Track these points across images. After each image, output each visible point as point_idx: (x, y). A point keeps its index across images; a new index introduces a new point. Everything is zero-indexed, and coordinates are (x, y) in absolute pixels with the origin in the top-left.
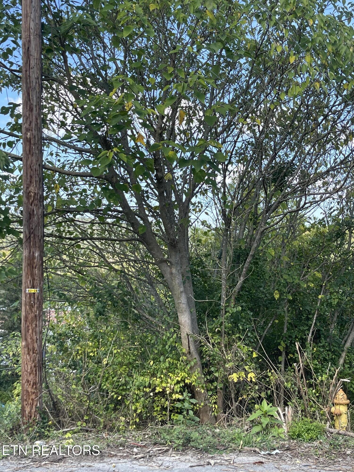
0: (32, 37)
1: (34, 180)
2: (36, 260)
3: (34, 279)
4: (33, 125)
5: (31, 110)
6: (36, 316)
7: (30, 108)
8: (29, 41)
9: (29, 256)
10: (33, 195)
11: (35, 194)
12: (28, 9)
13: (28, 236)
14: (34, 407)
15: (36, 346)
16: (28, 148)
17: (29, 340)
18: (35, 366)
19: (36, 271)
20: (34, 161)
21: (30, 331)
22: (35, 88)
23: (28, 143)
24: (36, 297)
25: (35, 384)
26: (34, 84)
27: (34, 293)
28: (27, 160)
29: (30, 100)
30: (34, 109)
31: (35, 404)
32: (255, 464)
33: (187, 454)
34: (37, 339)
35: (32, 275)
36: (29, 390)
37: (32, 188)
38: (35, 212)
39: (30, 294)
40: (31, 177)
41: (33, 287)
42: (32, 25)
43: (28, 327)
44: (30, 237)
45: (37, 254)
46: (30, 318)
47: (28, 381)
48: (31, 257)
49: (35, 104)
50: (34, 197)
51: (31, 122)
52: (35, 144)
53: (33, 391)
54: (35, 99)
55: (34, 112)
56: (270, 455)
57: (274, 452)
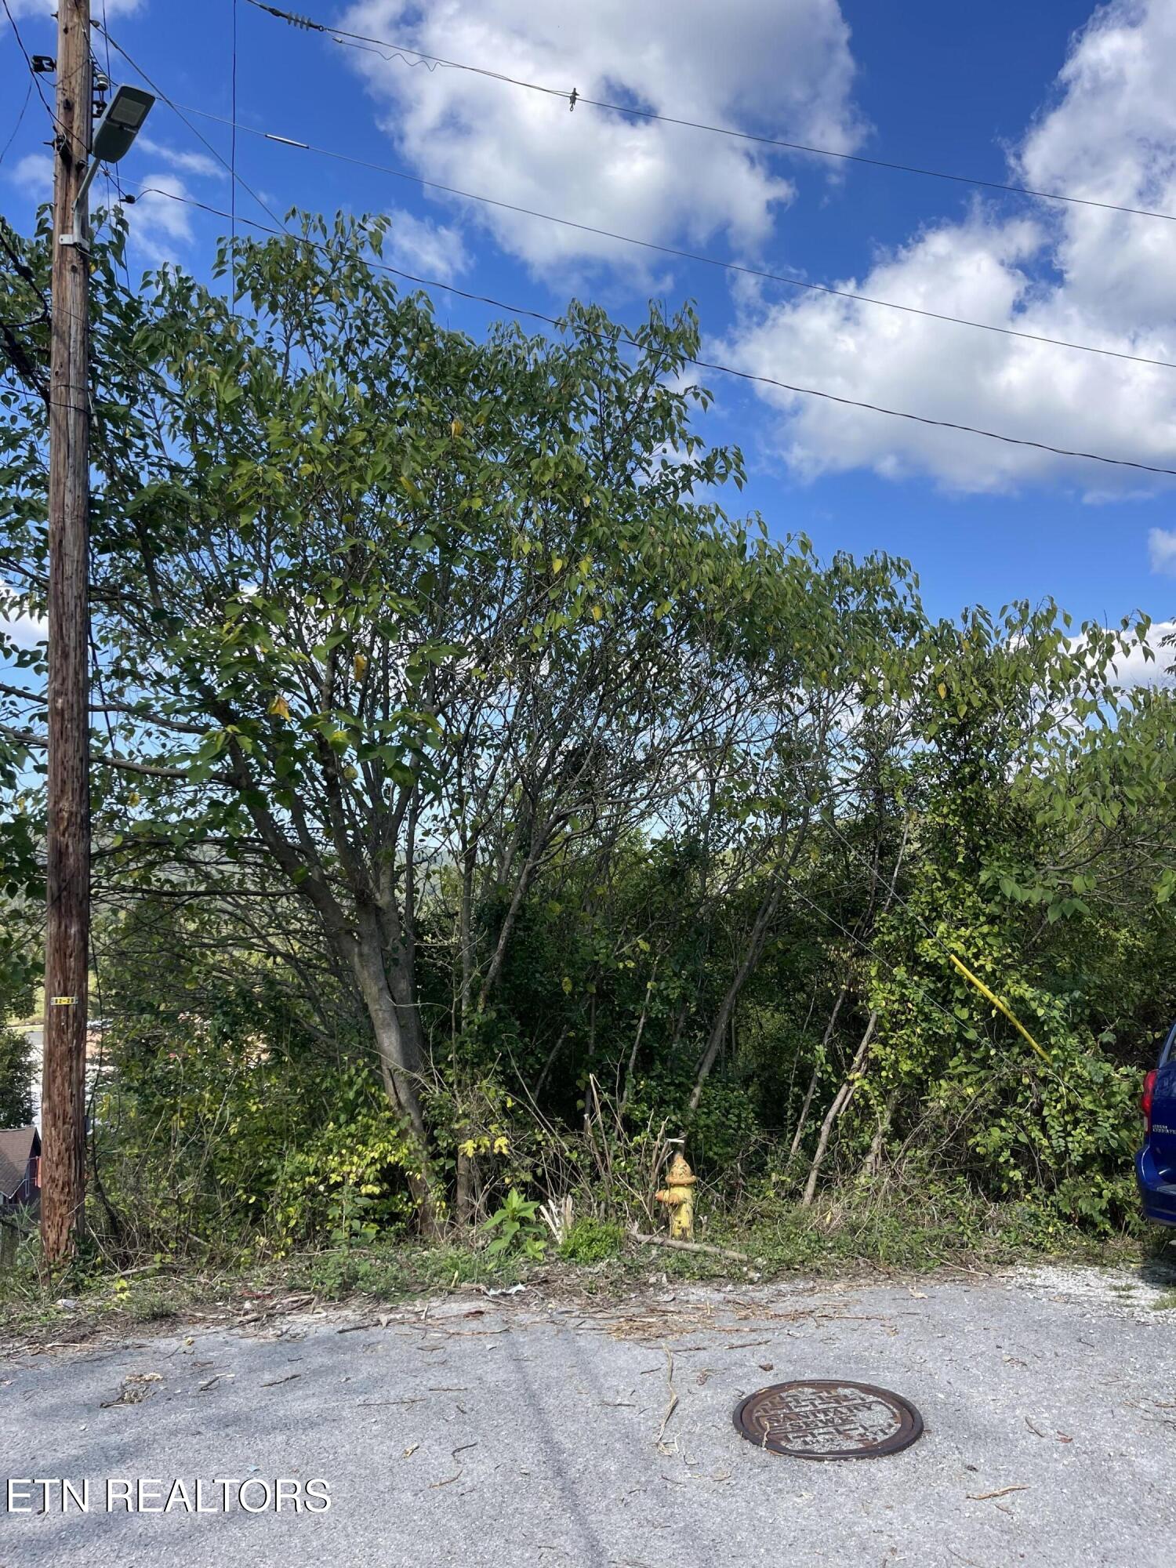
0: (68, 521)
1: (69, 787)
2: (71, 942)
3: (66, 979)
4: (70, 684)
5: (65, 656)
6: (70, 1050)
7: (63, 652)
8: (63, 529)
9: (58, 934)
10: (66, 815)
11: (71, 813)
12: (61, 470)
13: (56, 895)
14: (65, 1231)
15: (69, 1108)
16: (57, 727)
17: (56, 1098)
18: (67, 1150)
19: (72, 962)
20: (70, 752)
21: (59, 1080)
22: (73, 616)
23: (59, 719)
24: (71, 1013)
25: (66, 1184)
26: (72, 607)
27: (67, 1006)
28: (56, 751)
29: (62, 638)
30: (72, 654)
31: (67, 1224)
32: (467, 1316)
33: (347, 1306)
34: (72, 1095)
35: (64, 970)
36: (56, 1196)
37: (65, 804)
38: (71, 849)
39: (59, 1007)
40: (64, 782)
41: (65, 994)
42: (69, 499)
43: (54, 1072)
44: (59, 897)
45: (73, 930)
46: (58, 1054)
47: (53, 1180)
48: (62, 934)
49: (72, 645)
50: (69, 820)
51: (64, 680)
52: (71, 720)
53: (63, 1198)
54: (73, 635)
55: (72, 659)
56: (504, 1295)
57: (513, 1290)
